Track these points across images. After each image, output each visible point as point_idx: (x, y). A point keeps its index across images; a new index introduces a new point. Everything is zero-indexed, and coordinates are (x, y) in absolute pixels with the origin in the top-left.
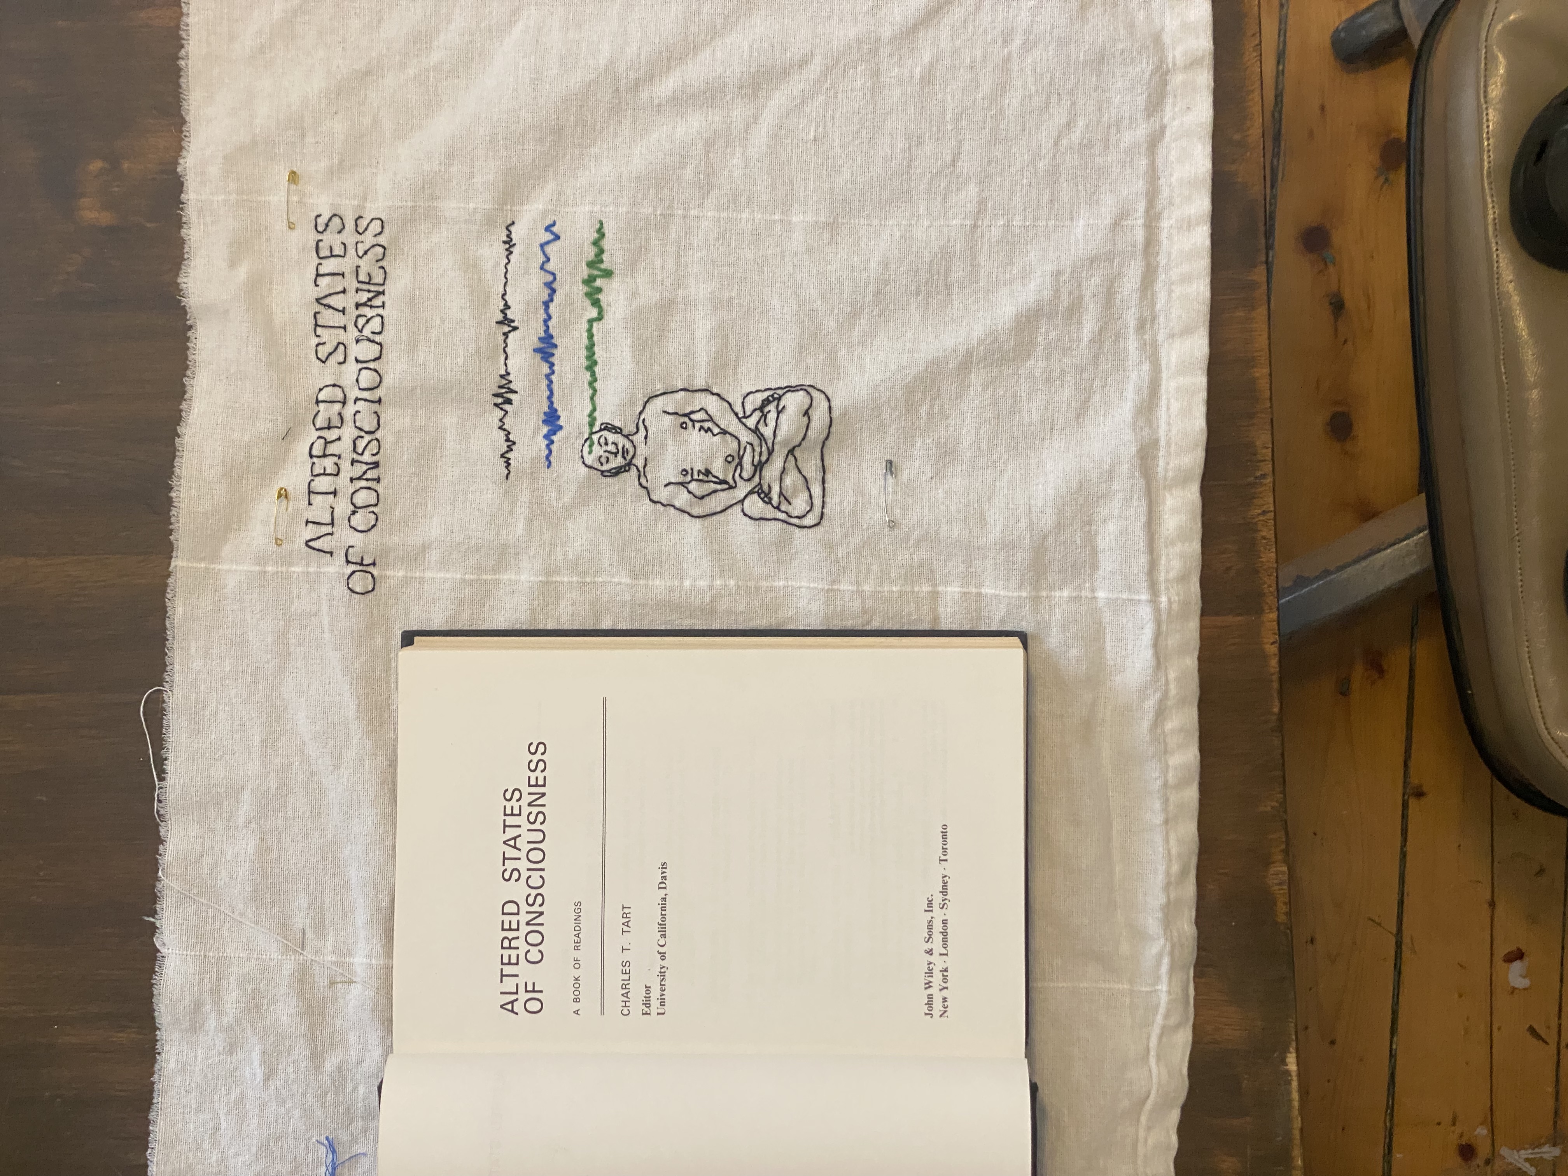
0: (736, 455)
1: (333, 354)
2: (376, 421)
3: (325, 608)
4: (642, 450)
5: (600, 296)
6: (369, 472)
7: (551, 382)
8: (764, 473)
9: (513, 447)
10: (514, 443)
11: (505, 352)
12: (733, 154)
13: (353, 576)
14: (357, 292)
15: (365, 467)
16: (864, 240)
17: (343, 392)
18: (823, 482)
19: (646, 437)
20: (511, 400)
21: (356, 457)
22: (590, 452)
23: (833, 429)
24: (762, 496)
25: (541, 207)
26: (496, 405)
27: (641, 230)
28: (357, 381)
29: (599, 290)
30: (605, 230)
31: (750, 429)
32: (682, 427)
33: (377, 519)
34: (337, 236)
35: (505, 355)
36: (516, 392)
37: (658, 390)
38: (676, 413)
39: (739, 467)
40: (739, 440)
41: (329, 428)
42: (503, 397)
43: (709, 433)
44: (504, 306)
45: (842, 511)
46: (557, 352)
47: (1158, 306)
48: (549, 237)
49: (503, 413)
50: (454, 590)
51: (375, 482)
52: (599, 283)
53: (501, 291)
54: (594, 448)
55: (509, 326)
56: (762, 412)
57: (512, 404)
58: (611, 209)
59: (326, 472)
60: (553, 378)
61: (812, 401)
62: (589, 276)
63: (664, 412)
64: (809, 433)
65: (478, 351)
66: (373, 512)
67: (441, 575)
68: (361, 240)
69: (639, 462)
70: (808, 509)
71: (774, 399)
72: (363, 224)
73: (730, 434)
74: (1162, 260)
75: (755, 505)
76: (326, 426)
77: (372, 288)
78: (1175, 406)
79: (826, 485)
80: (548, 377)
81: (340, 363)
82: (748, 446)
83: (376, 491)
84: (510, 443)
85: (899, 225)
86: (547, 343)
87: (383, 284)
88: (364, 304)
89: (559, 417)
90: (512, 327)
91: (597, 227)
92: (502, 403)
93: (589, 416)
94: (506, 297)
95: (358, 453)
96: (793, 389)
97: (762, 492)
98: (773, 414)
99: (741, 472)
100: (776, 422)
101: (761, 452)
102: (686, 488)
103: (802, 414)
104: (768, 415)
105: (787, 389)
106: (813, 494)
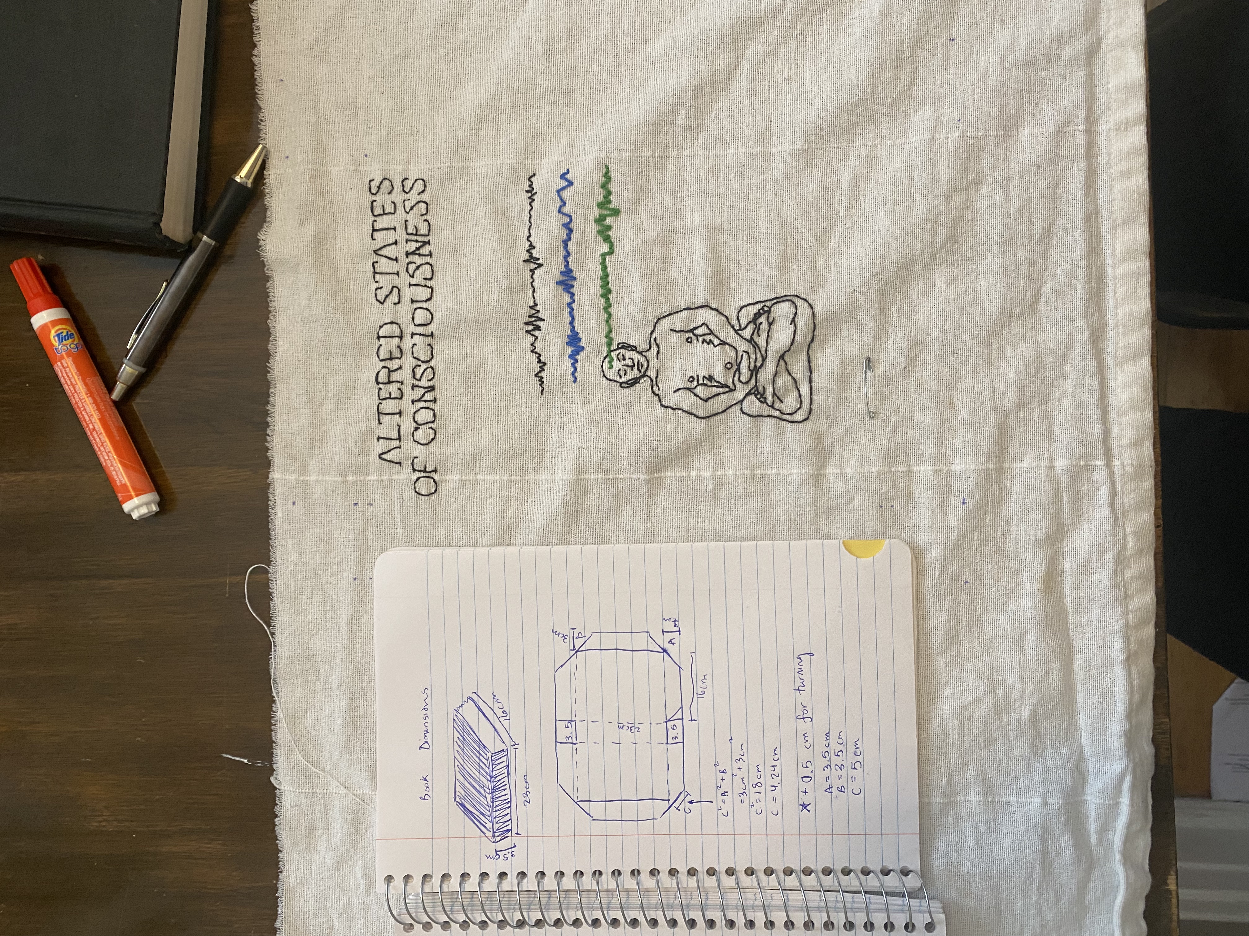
0: (734, 362)
1: (390, 297)
2: (429, 352)
3: (397, 509)
4: (654, 363)
5: (610, 233)
6: (426, 395)
7: (572, 309)
8: (759, 376)
9: (545, 368)
10: (545, 364)
11: (532, 286)
12: (717, 98)
13: (419, 481)
14: (407, 243)
15: (423, 391)
16: (835, 161)
17: (400, 328)
18: (810, 381)
19: (658, 353)
20: (540, 327)
21: (416, 382)
22: (611, 367)
23: (817, 333)
24: (759, 396)
25: (556, 159)
26: (527, 332)
27: (642, 171)
28: (413, 318)
29: (609, 228)
30: (611, 174)
31: (745, 339)
32: (689, 342)
33: (435, 434)
34: (387, 196)
35: (532, 289)
36: (544, 320)
37: (665, 312)
38: (682, 331)
39: (737, 372)
40: (736, 349)
41: (391, 359)
42: (533, 325)
43: (711, 345)
44: (529, 246)
45: (827, 406)
46: (576, 284)
47: (1100, 202)
48: (564, 183)
49: (534, 338)
50: (502, 489)
51: (432, 403)
52: (608, 221)
53: (527, 234)
54: (613, 363)
55: (535, 263)
56: (755, 324)
57: (540, 330)
58: (615, 155)
59: (392, 397)
60: (574, 306)
61: (796, 310)
62: (600, 215)
63: (672, 330)
64: (796, 338)
65: (510, 287)
66: (431, 428)
67: (490, 477)
68: (408, 198)
69: (652, 373)
70: (798, 406)
71: (765, 312)
72: (409, 185)
73: (728, 344)
74: (1103, 160)
75: (752, 404)
76: (389, 357)
77: (419, 238)
78: (1121, 291)
79: (813, 384)
80: (569, 305)
81: (395, 304)
82: (744, 354)
83: (433, 411)
84: (542, 365)
85: (865, 146)
86: (568, 276)
87: (428, 235)
88: (413, 253)
89: (581, 339)
90: (537, 264)
91: (604, 172)
92: (533, 330)
93: (606, 337)
94: (531, 239)
95: (417, 379)
96: (779, 300)
97: (758, 393)
98: (765, 326)
99: (739, 377)
100: (768, 333)
101: (756, 359)
102: (693, 392)
103: (790, 322)
104: (761, 326)
105: (775, 301)
106: (802, 393)
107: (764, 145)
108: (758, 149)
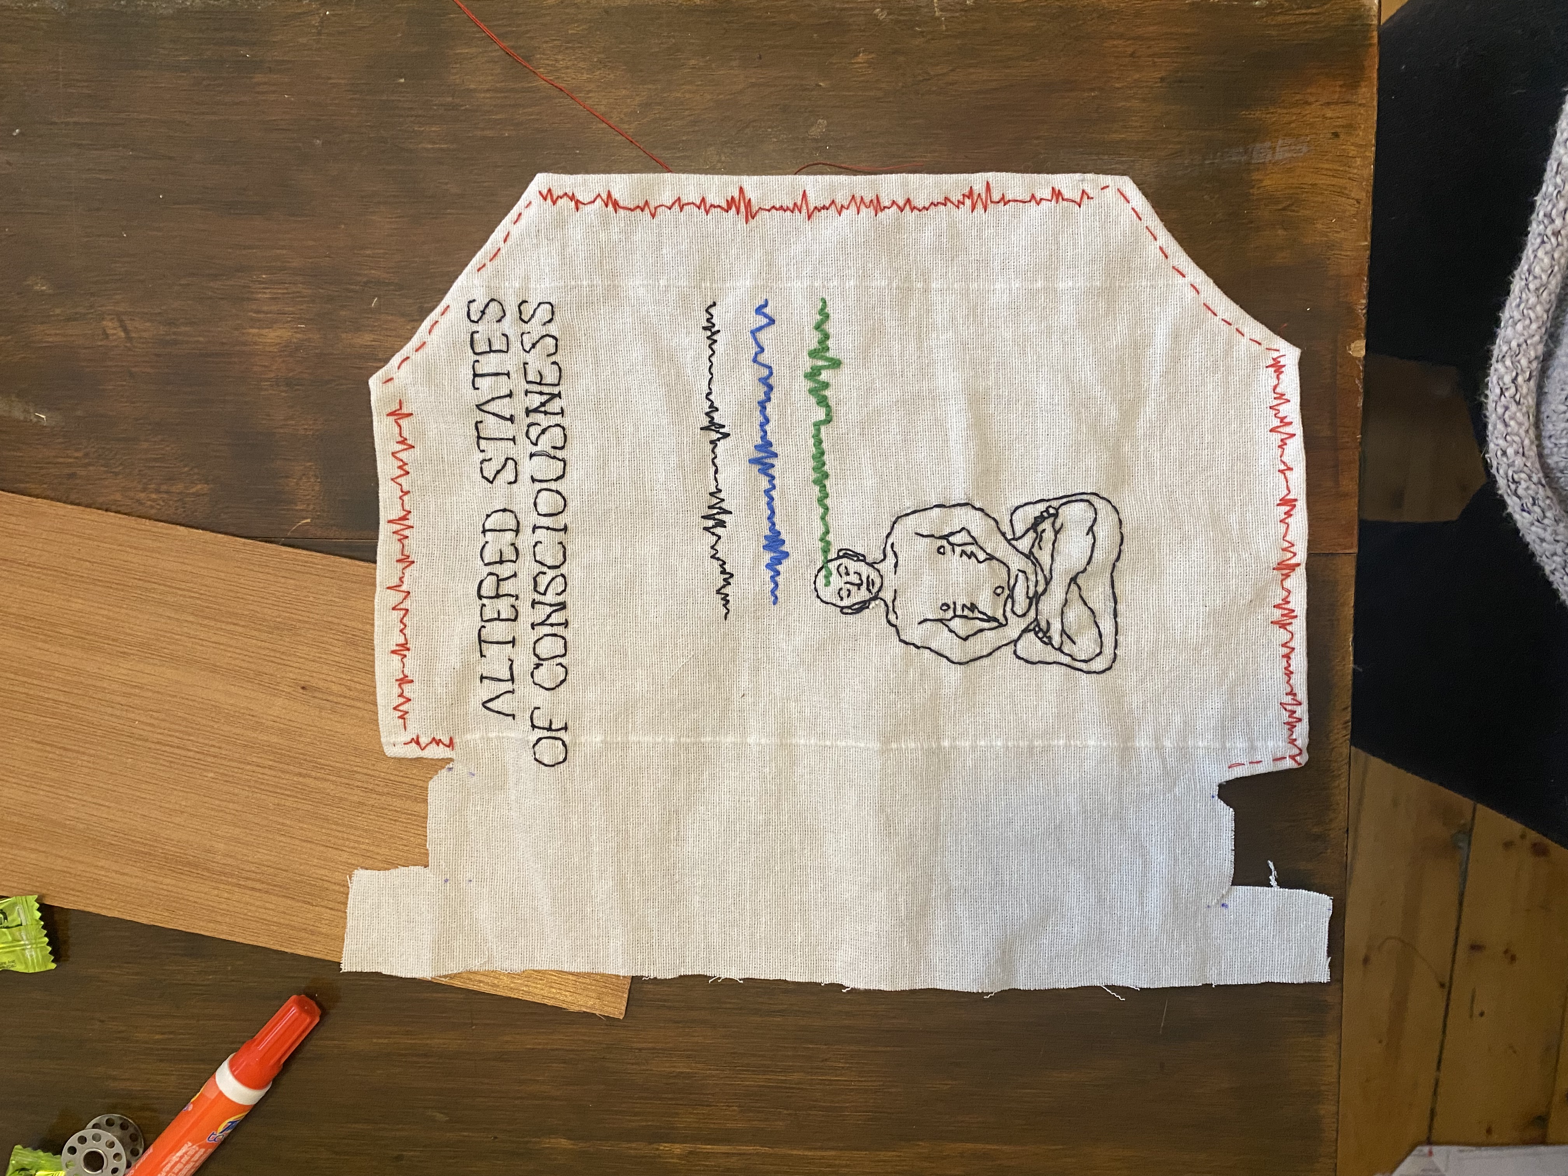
0: (1005, 585)
1: (502, 472)
2: (561, 553)
3: (511, 781)
4: (889, 578)
5: (827, 393)
6: (553, 615)
7: (772, 499)
8: (1040, 606)
9: (730, 581)
10: (732, 575)
11: (714, 464)
13: (540, 744)
14: (526, 395)
15: (549, 610)
17: (516, 517)
18: (1115, 615)
19: (895, 564)
20: (724, 522)
21: (538, 597)
22: (828, 584)
23: (1125, 547)
24: (1040, 635)
25: (748, 283)
26: (706, 529)
28: (535, 504)
29: (826, 385)
30: (829, 310)
31: (1022, 553)
32: (940, 553)
33: (566, 673)
34: (496, 326)
35: (714, 468)
36: (731, 513)
38: (932, 536)
39: (1010, 600)
40: (1008, 567)
41: (501, 562)
42: (714, 519)
43: (973, 558)
44: (710, 408)
45: (1139, 652)
46: (777, 463)
48: (761, 320)
49: (715, 538)
51: (561, 628)
52: (824, 376)
53: (705, 390)
54: (831, 579)
55: (718, 432)
56: (1036, 531)
57: (725, 527)
58: (835, 283)
59: (501, 617)
60: (774, 493)
61: (1096, 514)
62: (812, 368)
63: (917, 534)
64: (1095, 555)
65: (681, 467)
66: (561, 664)
67: (649, 739)
68: (527, 331)
69: (888, 595)
70: (1098, 651)
71: (1050, 515)
72: (528, 310)
73: (998, 560)
75: (1031, 646)
76: (498, 560)
77: (546, 389)
79: (1119, 620)
80: (767, 492)
81: (510, 483)
82: (1020, 574)
83: (563, 638)
84: (727, 576)
86: (766, 452)
87: (558, 384)
88: (536, 410)
89: (784, 542)
90: (721, 433)
91: (819, 307)
92: (713, 527)
93: (822, 540)
94: (711, 397)
95: (540, 593)
96: (1070, 499)
97: (1041, 631)
98: (1049, 535)
99: (1013, 606)
100: (1053, 544)
101: (1037, 581)
102: (947, 626)
103: (1086, 532)
104: (1043, 535)
105: (1064, 500)
106: (1102, 631)
107: (1047, 279)
108: (1039, 285)
